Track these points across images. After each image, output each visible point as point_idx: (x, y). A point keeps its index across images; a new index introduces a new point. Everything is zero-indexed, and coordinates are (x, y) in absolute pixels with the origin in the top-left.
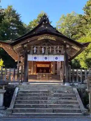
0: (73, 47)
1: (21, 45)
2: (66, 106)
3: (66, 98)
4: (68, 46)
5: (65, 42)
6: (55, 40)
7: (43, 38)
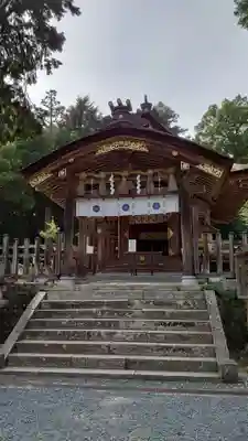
0: (200, 167)
2: (171, 347)
3: (175, 324)
4: (184, 166)
5: (175, 153)
6: (144, 149)
7: (111, 148)
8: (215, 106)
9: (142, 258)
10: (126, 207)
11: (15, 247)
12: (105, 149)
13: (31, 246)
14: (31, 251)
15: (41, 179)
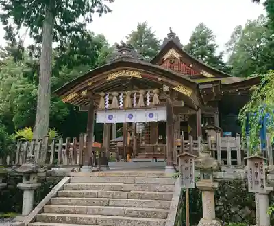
0: (177, 89)
4: (166, 88)
5: (159, 79)
7: (117, 75)
8: (240, 27)
10: (130, 116)
11: (52, 145)
12: (113, 76)
13: (64, 144)
14: (64, 147)
15: (70, 98)
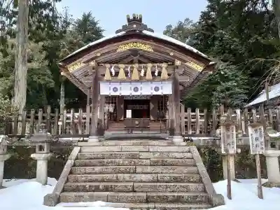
0: (188, 64)
1: (84, 63)
4: (178, 63)
5: (171, 54)
6: (151, 50)
7: (127, 47)
9: (137, 122)
10: (136, 89)
12: (124, 48)
15: (77, 67)
